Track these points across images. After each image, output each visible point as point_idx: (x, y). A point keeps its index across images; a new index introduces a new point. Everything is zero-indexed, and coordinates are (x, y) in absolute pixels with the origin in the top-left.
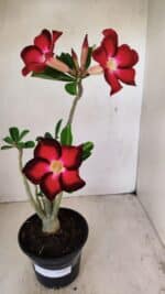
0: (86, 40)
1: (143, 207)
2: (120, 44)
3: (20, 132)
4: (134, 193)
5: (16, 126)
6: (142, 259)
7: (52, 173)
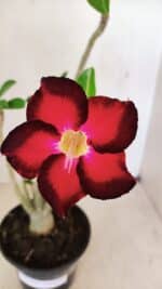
7: (62, 156)
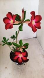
0: (23, 9)
1: (38, 41)
2: (36, 15)
3: (7, 39)
4: (36, 37)
5: (5, 37)
6: (39, 56)
